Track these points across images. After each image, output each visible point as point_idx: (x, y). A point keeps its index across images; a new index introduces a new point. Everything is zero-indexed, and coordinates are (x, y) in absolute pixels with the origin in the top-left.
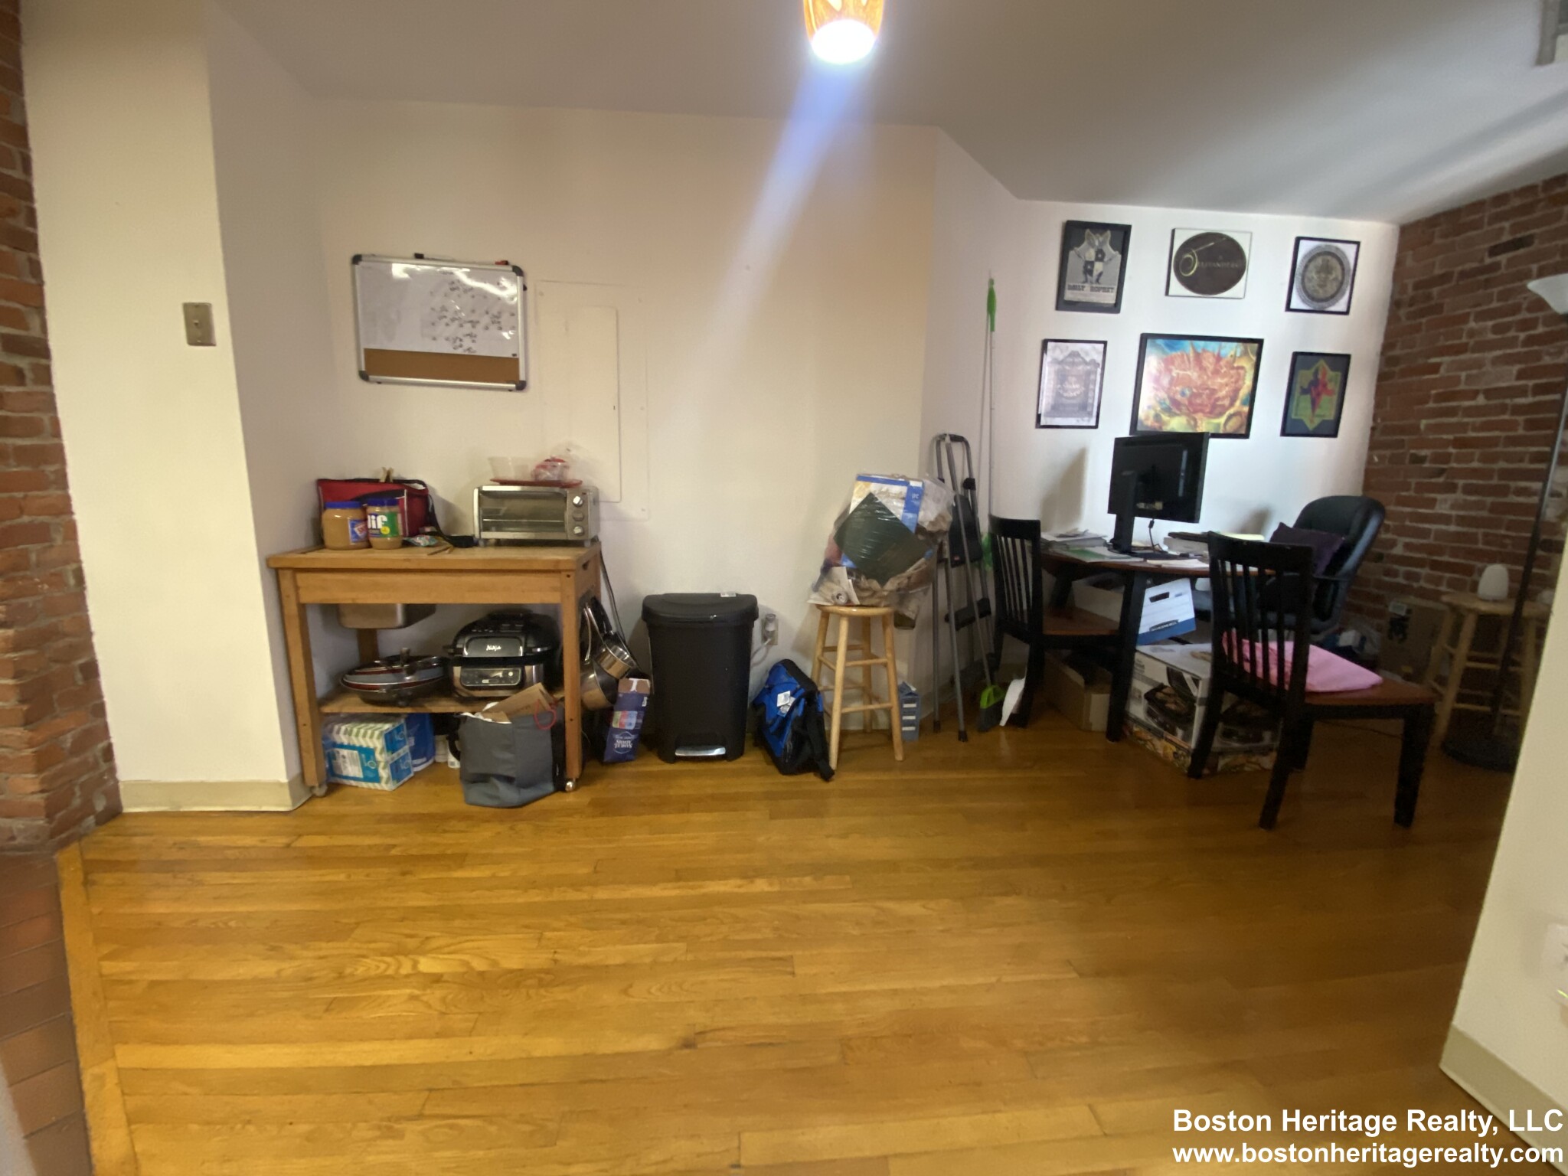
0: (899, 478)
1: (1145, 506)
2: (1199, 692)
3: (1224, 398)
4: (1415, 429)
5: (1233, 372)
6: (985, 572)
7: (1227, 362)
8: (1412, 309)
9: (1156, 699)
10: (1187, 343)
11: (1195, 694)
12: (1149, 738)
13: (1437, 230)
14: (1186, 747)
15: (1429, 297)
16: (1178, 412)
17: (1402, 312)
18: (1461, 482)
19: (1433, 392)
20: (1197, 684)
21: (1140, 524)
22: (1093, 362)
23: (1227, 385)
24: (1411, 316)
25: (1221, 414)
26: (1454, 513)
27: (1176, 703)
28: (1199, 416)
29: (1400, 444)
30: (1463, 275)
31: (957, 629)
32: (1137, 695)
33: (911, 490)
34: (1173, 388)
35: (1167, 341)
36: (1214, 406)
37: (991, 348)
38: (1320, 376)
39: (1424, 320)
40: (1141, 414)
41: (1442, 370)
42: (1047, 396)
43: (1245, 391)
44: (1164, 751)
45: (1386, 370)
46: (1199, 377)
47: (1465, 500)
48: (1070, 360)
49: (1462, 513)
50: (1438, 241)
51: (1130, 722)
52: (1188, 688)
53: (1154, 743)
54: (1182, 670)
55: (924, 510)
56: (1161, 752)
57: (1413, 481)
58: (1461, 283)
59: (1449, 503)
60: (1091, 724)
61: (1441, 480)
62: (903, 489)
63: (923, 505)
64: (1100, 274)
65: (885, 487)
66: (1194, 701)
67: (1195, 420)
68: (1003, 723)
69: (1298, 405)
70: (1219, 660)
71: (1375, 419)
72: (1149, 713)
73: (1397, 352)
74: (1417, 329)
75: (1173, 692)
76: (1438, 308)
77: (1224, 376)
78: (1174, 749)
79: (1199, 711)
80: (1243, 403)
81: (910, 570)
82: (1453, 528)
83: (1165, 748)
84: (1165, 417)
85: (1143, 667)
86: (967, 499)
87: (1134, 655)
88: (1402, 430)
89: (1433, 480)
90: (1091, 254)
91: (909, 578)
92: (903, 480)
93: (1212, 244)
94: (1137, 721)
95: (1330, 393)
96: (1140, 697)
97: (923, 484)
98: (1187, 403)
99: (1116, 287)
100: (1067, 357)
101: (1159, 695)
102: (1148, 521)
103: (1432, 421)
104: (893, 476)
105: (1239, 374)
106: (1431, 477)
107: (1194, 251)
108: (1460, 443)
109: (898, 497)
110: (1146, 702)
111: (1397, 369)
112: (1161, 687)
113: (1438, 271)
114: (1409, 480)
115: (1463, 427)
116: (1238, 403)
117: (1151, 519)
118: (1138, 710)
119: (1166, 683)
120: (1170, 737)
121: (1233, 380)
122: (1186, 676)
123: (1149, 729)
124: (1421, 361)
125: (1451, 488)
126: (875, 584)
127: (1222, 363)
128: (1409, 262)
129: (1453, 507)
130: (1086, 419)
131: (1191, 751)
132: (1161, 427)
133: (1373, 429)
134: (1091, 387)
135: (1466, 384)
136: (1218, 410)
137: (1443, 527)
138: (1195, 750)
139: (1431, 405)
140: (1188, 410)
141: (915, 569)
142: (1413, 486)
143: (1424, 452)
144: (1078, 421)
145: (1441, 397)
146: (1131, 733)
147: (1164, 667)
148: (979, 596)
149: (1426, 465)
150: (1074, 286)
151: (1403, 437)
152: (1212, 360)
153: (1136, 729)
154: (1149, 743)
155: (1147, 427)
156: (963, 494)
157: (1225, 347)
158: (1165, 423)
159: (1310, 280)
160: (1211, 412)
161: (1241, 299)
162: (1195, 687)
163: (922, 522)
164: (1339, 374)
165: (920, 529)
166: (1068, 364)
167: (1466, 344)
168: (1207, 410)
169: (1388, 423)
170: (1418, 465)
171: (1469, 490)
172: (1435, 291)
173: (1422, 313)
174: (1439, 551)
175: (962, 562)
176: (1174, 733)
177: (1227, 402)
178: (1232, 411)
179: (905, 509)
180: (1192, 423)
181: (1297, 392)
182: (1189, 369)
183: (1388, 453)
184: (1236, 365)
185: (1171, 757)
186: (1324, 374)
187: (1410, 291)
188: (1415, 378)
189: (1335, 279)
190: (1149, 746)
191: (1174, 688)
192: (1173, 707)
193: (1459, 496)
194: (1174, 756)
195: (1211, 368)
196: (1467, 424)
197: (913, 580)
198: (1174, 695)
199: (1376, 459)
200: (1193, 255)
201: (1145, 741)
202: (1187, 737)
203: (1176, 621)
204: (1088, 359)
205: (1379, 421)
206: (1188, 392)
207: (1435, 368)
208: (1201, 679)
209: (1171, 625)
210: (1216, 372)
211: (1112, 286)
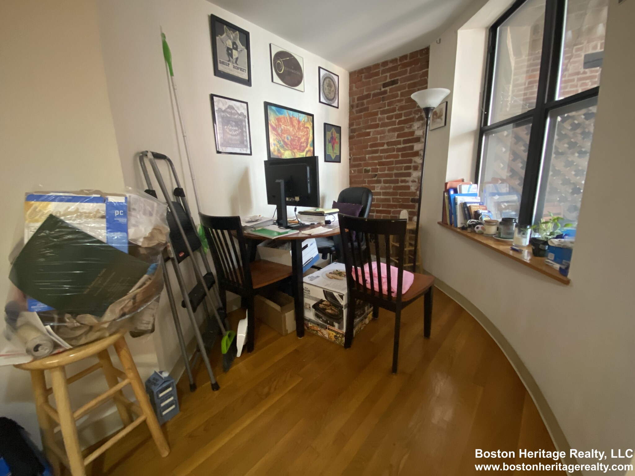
0: (92, 193)
1: (289, 199)
2: (343, 302)
3: (304, 142)
4: (364, 159)
5: (305, 129)
6: (205, 253)
7: (302, 124)
8: (358, 109)
9: (320, 308)
10: (285, 111)
11: (342, 304)
12: (319, 329)
13: (363, 75)
14: (342, 333)
15: (363, 104)
16: (287, 148)
17: (354, 110)
18: (382, 179)
19: (369, 144)
20: (342, 297)
21: (290, 210)
22: (242, 114)
23: (304, 136)
24: (358, 112)
25: (303, 151)
26: (381, 191)
27: (331, 309)
28: (295, 151)
29: (359, 165)
30: (375, 95)
31: (194, 310)
32: (308, 307)
33: (111, 206)
34: (283, 135)
35: (277, 108)
36: (301, 147)
37: (174, 89)
38: (333, 136)
39: (362, 114)
40: (272, 148)
41: (371, 134)
42: (220, 133)
43: (310, 140)
44: (329, 336)
45: (352, 134)
46: (293, 130)
47: (384, 186)
48: (229, 110)
49: (384, 191)
50: (364, 80)
51: (306, 322)
52: (338, 301)
53: (322, 331)
54: (333, 291)
55: (134, 226)
56: (327, 336)
57: (366, 180)
58: (374, 98)
59: (379, 187)
60: (287, 330)
61: (376, 179)
62: (101, 207)
63: (132, 221)
64: (237, 59)
65: (73, 206)
66: (342, 307)
67: (294, 153)
68: (239, 354)
69: (328, 148)
70: (352, 283)
71: (350, 155)
72: (317, 315)
73: (354, 127)
74: (360, 117)
75: (329, 303)
76: (367, 109)
77: (302, 132)
78: (335, 334)
79: (345, 312)
80: (311, 146)
81: (134, 290)
82: (382, 197)
83: (329, 334)
84: (282, 151)
85: (309, 291)
86: (180, 204)
87: (303, 286)
88: (361, 159)
89: (373, 179)
90: (230, 44)
91: (134, 298)
92: (99, 196)
93: (288, 58)
94: (310, 321)
95: (337, 143)
96: (310, 307)
97: (126, 198)
98: (290, 143)
99: (247, 69)
100: (227, 109)
101: (321, 306)
102: (294, 207)
103: (370, 155)
104: (82, 192)
105: (307, 131)
106: (372, 178)
107: (281, 60)
108: (381, 164)
109: (95, 216)
110: (314, 310)
111: (355, 134)
112: (321, 301)
113: (365, 93)
114: (365, 179)
115: (381, 157)
116: (309, 146)
117: (295, 207)
118: (310, 314)
119: (324, 299)
120: (331, 327)
121: (306, 133)
122: (335, 294)
123: (318, 325)
124: (364, 131)
125: (379, 182)
126: (90, 319)
127: (301, 124)
128: (354, 89)
129: (382, 188)
130: (245, 149)
131: (344, 335)
132: (281, 156)
133: (350, 159)
134: (244, 129)
135: (380, 140)
136: (302, 148)
137: (379, 197)
138: (346, 333)
139: (369, 149)
140: (291, 147)
141: (140, 287)
142: (367, 182)
143: (369, 168)
144: (241, 150)
145: (372, 146)
146: (308, 327)
147: (322, 290)
148: (204, 272)
149: (370, 173)
150: (223, 62)
151: (361, 162)
152: (296, 122)
153: (310, 325)
154: (318, 332)
155: (275, 155)
156: (176, 201)
157: (301, 116)
158: (282, 154)
159: (326, 89)
160: (300, 149)
161: (302, 92)
162: (341, 300)
163: (136, 240)
164: (339, 135)
165: (133, 248)
166: (228, 113)
167: (378, 124)
168: (298, 148)
169: (355, 157)
170: (367, 173)
171: (385, 182)
172: (365, 101)
173: (361, 111)
174: (378, 206)
175: (187, 255)
176: (333, 326)
177: (305, 144)
178: (307, 149)
179: (108, 228)
180: (293, 154)
181: (327, 143)
182: (289, 125)
183: (356, 169)
184: (306, 126)
185: (333, 339)
186: (335, 135)
187: (356, 102)
188: (362, 138)
189: (333, 91)
190: (320, 334)
191: (329, 302)
192: (330, 311)
193: (382, 184)
194: (335, 337)
195: (297, 126)
196: (382, 156)
197: (138, 299)
198: (330, 305)
199: (353, 172)
200: (281, 61)
201: (317, 331)
202: (341, 327)
203: (312, 258)
204: (239, 112)
205: (352, 156)
206: (289, 138)
207: (368, 134)
208: (344, 295)
209: (311, 260)
210: (299, 128)
211: (245, 69)
